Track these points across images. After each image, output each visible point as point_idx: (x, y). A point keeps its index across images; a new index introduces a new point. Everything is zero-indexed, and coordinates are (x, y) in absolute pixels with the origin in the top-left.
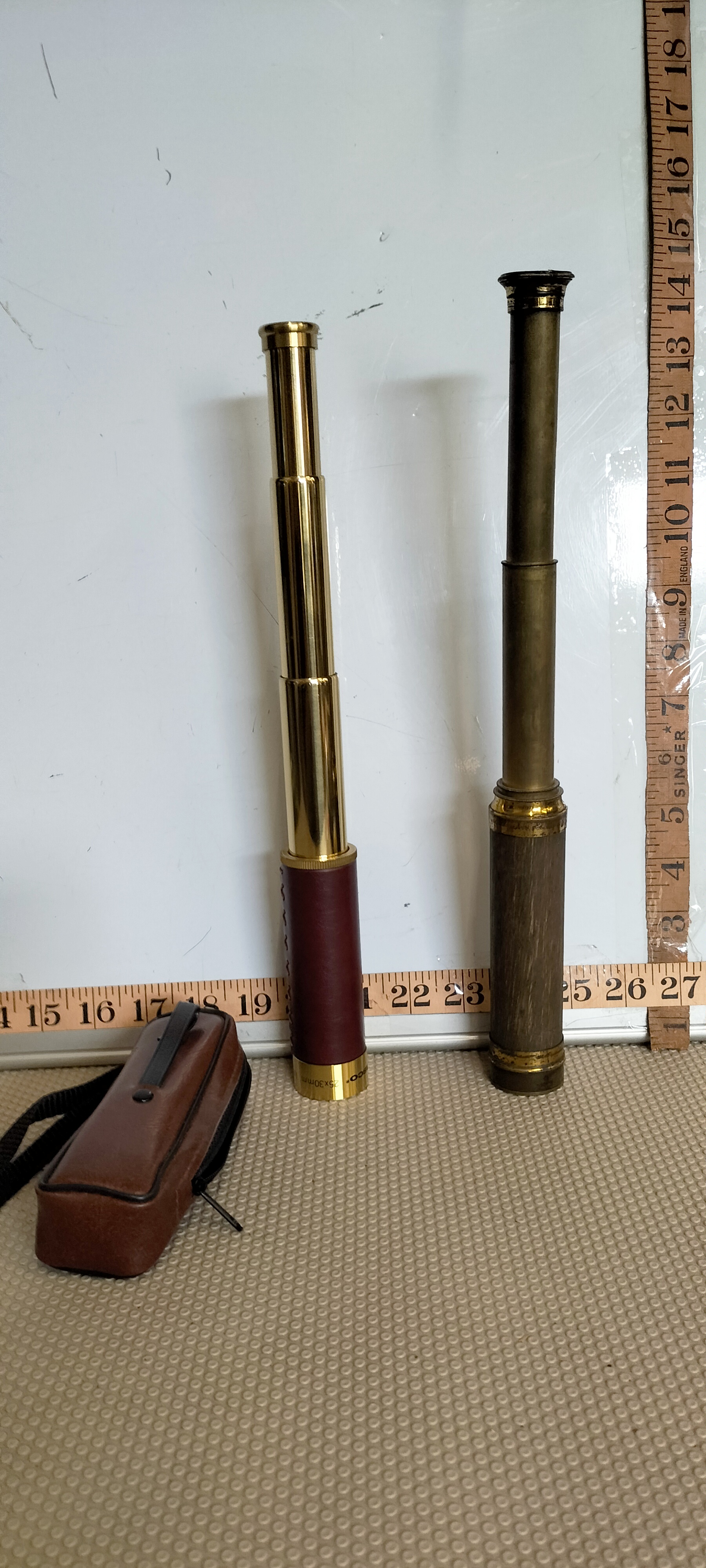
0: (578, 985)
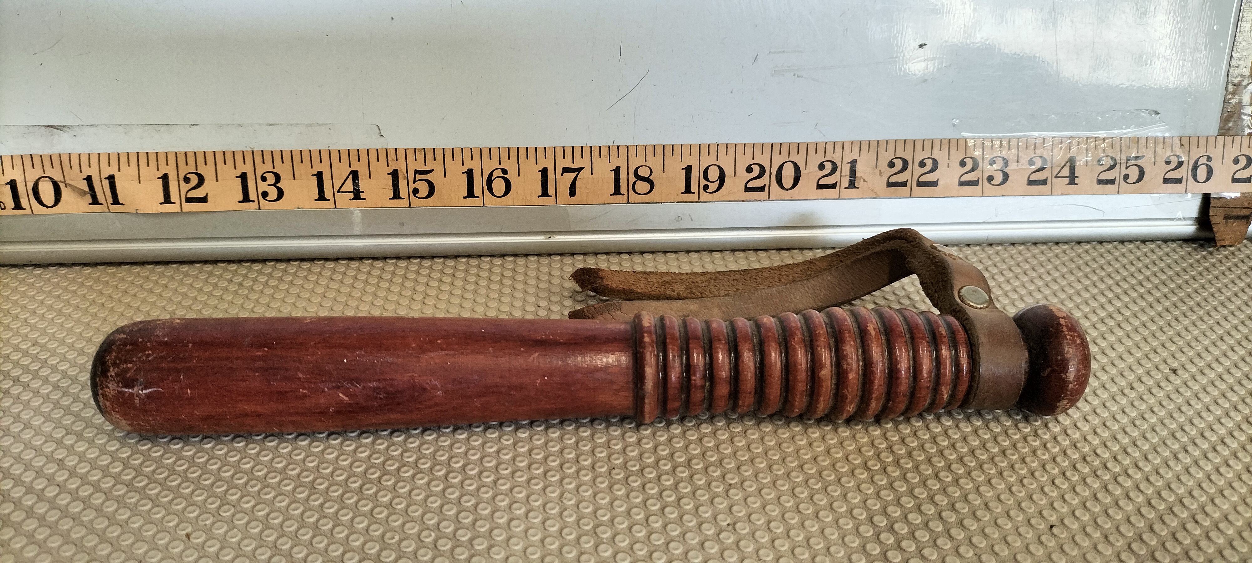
0: (1131, 162)
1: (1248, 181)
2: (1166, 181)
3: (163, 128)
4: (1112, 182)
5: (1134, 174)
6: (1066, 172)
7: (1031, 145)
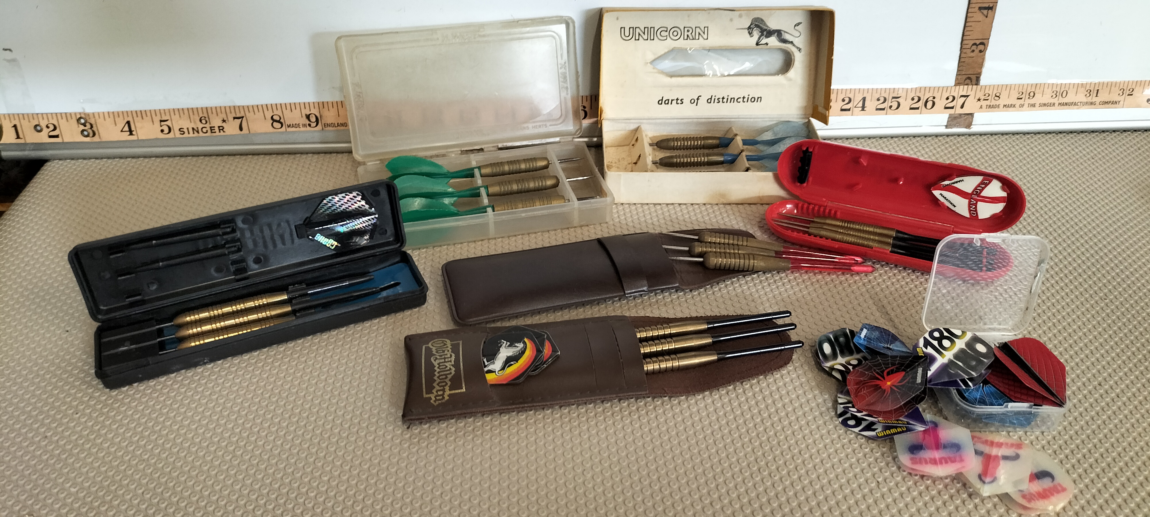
0: (894, 100)
1: (952, 108)
2: (911, 109)
4: (883, 109)
5: (895, 105)
6: (860, 104)
7: (844, 92)
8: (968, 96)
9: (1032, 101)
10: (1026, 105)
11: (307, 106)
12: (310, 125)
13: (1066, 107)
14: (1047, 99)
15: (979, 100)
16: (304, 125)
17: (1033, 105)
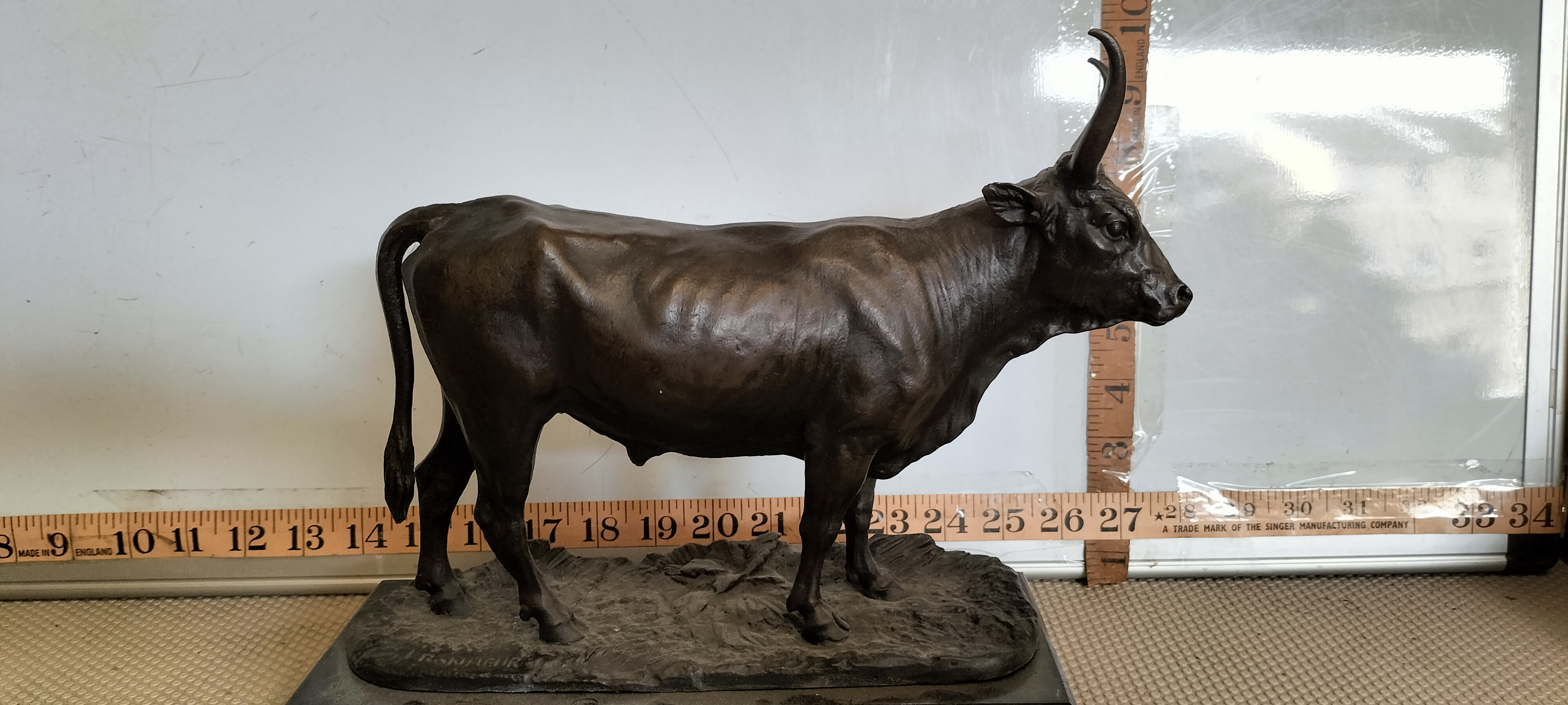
0: (1012, 515)
1: (1115, 529)
2: (1044, 530)
3: (236, 492)
4: (997, 530)
5: (1015, 524)
6: (957, 522)
7: (926, 501)
8: (1138, 510)
9: (1252, 520)
10: (1244, 528)
11: (52, 520)
12: (54, 552)
13: (1314, 530)
14: (1277, 515)
15: (1159, 517)
16: (46, 553)
17: (1256, 527)
